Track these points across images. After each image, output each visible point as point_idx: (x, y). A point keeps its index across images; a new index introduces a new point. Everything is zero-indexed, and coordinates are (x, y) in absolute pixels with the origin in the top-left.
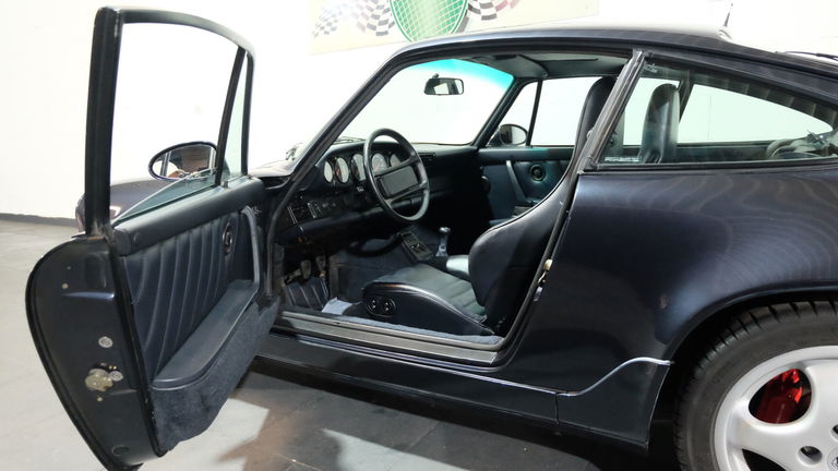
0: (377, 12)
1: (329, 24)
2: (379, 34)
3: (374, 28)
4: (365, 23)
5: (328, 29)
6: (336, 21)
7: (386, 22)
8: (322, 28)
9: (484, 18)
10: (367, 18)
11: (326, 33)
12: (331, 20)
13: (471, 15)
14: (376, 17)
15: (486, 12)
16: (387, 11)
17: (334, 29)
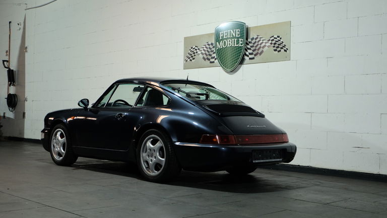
0: (211, 53)
1: (192, 57)
2: (211, 62)
3: (209, 60)
4: (206, 57)
5: (191, 59)
6: (195, 56)
7: (214, 57)
8: (189, 58)
9: (250, 59)
10: (207, 55)
11: (191, 60)
12: (193, 55)
13: (246, 57)
14: (210, 55)
15: (251, 56)
16: (214, 53)
17: (194, 59)
